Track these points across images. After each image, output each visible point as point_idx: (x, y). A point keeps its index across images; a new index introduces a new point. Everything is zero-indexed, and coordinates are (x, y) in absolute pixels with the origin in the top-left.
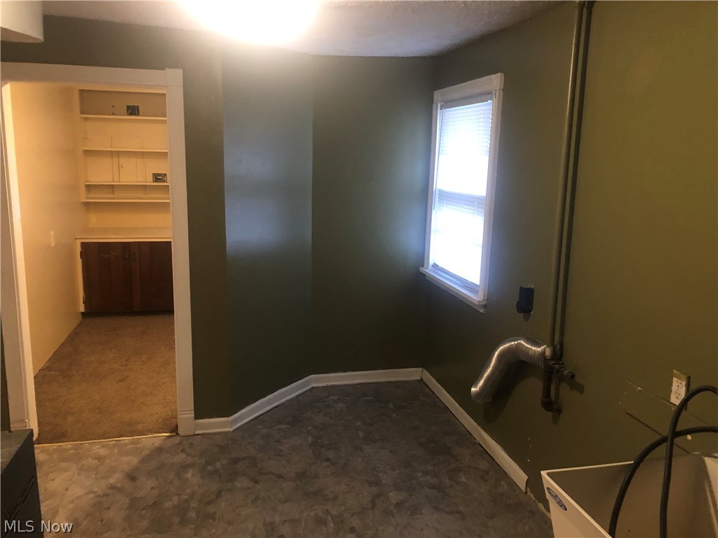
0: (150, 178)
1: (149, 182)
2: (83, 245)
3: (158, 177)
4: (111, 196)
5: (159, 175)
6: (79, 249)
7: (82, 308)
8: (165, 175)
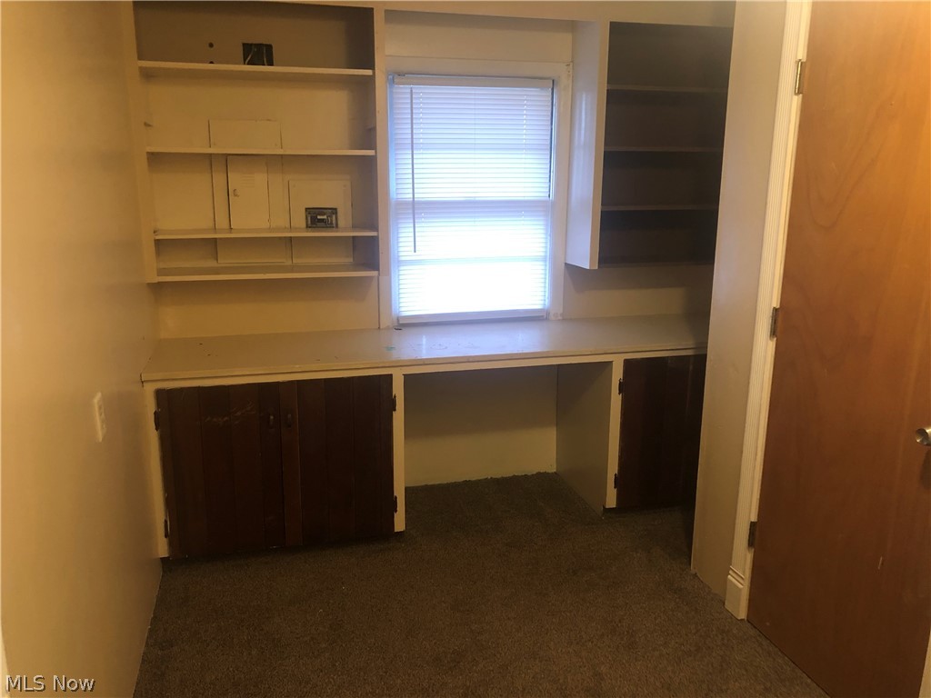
0: (300, 220)
1: (297, 229)
2: (161, 395)
3: (318, 217)
4: (211, 263)
5: (321, 210)
6: (151, 407)
7: (162, 549)
8: (334, 211)
